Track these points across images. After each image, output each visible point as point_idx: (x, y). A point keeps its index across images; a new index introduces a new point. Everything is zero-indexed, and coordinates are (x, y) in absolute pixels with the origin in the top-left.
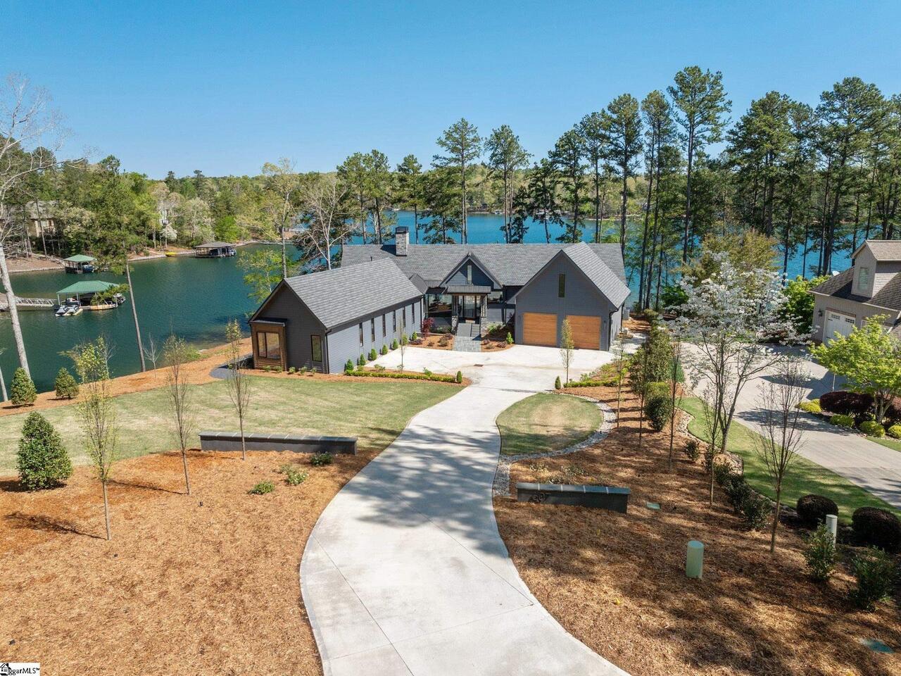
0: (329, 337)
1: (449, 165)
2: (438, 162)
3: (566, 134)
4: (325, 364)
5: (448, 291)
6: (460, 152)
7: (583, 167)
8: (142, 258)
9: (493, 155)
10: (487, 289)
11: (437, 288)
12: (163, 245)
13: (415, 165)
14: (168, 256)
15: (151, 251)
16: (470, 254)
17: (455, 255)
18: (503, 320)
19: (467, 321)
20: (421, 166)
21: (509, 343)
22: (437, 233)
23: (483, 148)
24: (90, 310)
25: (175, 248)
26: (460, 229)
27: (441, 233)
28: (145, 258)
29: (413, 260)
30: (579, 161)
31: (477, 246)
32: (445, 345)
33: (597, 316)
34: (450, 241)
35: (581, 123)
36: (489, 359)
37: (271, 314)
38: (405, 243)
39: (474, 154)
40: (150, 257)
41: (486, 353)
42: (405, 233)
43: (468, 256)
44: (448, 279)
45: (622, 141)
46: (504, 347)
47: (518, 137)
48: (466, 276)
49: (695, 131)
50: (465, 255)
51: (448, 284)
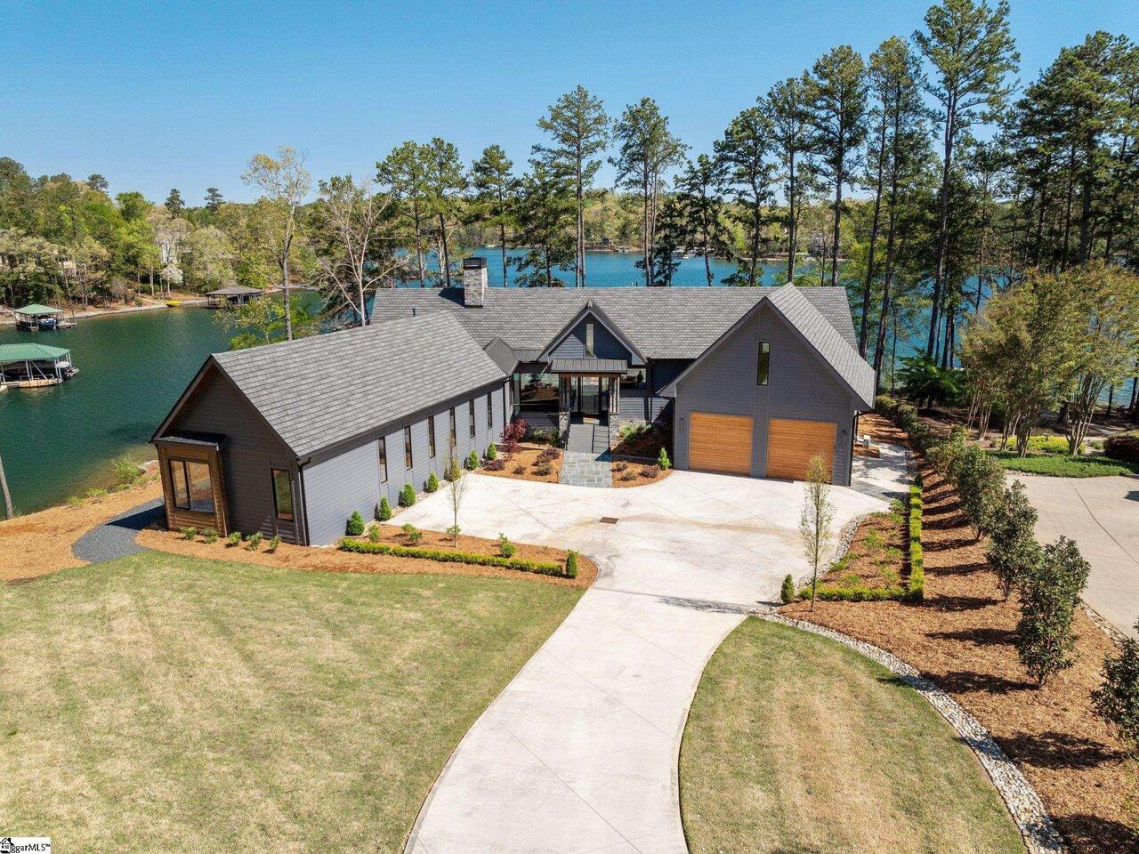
0: (306, 473)
1: (557, 161)
2: (538, 157)
3: (743, 114)
4: (300, 527)
5: (553, 368)
6: (575, 141)
7: (769, 167)
8: (132, 308)
9: (627, 147)
10: (619, 365)
11: (532, 363)
12: (165, 291)
13: (502, 161)
14: (170, 306)
15: (147, 299)
16: (590, 305)
17: (565, 307)
18: (647, 418)
19: (585, 420)
20: (511, 164)
21: (663, 468)
22: (538, 271)
23: (610, 134)
24: (19, 388)
25: (182, 296)
26: (573, 266)
27: (543, 271)
28: (137, 308)
29: (492, 314)
30: (763, 157)
31: (602, 291)
32: (546, 473)
33: (828, 421)
34: (557, 284)
35: (770, 95)
36: (627, 504)
37: (194, 424)
38: (480, 284)
39: (598, 144)
40: (143, 308)
41: (622, 491)
42: (480, 268)
43: (586, 308)
44: (552, 348)
45: (835, 122)
46: (654, 477)
47: (667, 118)
48: (584, 342)
49: (958, 104)
50: (582, 305)
51: (552, 357)
